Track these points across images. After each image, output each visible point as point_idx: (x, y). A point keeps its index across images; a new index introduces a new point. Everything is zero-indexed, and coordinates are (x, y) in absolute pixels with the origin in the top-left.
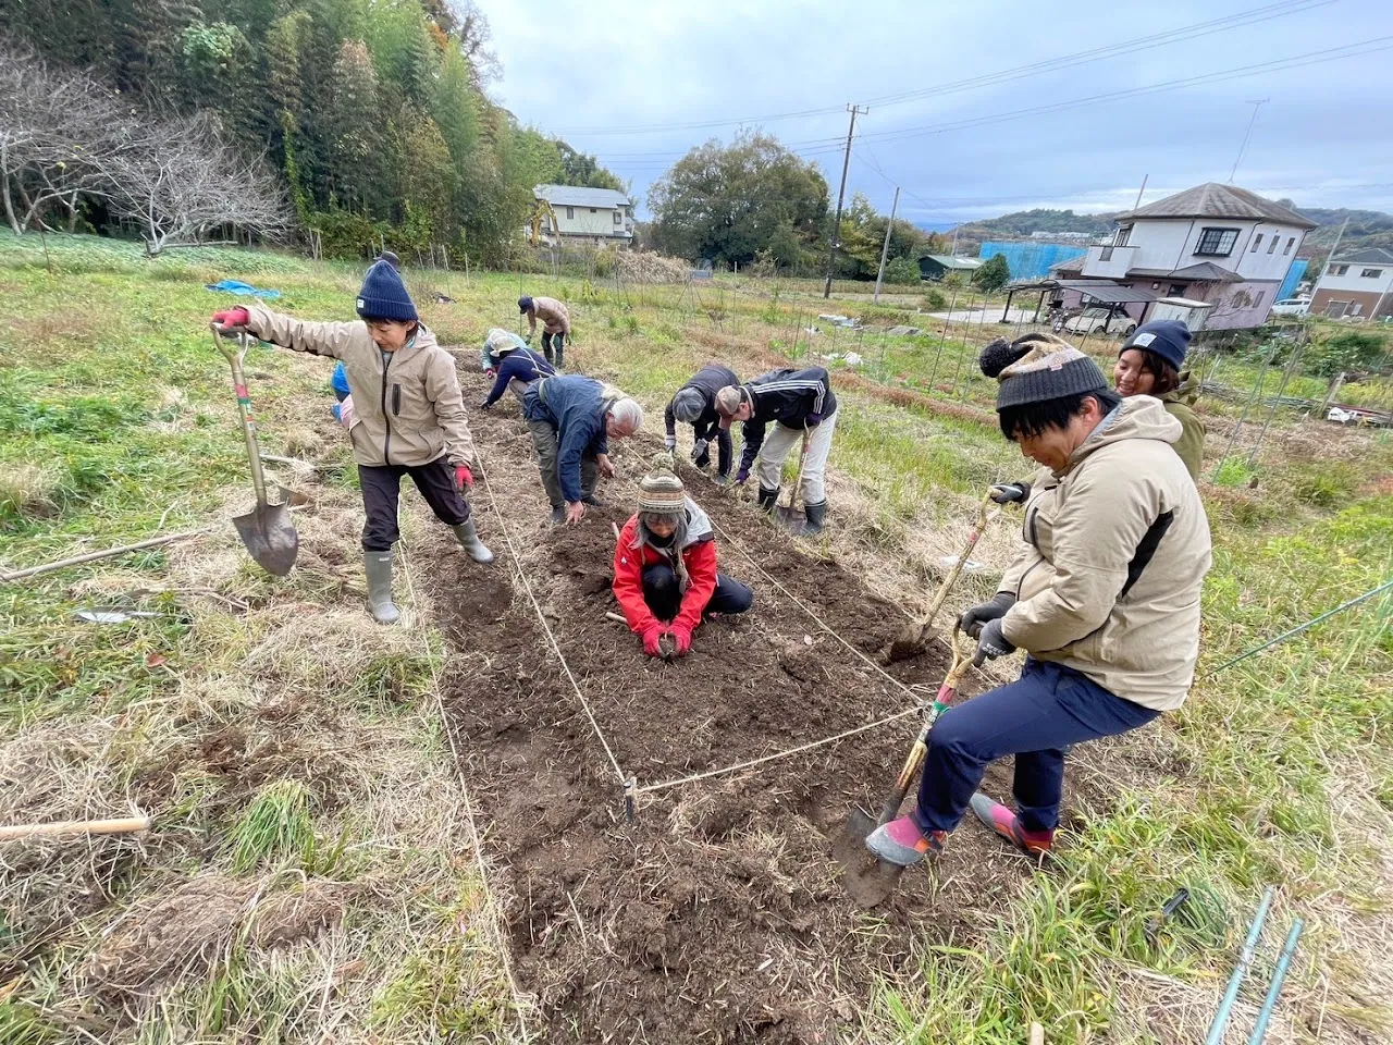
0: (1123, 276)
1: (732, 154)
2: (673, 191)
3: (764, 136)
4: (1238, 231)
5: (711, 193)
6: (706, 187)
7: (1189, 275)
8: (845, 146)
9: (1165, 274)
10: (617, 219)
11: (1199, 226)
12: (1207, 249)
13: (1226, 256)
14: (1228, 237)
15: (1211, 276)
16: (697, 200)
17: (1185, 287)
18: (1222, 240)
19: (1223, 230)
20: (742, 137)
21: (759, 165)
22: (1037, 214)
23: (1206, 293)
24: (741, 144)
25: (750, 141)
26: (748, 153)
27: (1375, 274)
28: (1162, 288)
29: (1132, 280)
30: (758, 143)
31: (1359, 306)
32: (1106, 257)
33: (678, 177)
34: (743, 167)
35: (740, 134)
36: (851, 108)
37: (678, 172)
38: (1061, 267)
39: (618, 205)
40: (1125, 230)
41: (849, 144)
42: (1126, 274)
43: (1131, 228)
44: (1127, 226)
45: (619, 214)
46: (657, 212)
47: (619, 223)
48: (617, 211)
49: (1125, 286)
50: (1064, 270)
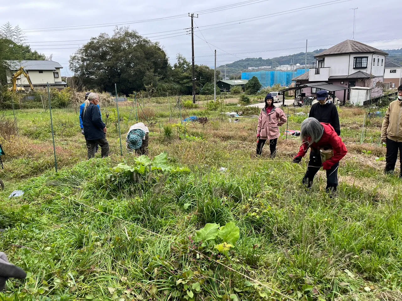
0: (328, 80)
1: (114, 40)
2: (83, 60)
3: (130, 31)
4: (367, 57)
5: (106, 59)
6: (103, 57)
7: (355, 76)
8: (191, 32)
9: (346, 77)
10: (56, 75)
11: (352, 57)
12: (358, 66)
13: (366, 68)
14: (364, 60)
15: (363, 76)
16: (98, 64)
17: (355, 82)
18: (363, 61)
19: (362, 58)
20: (118, 32)
21: (129, 45)
22: (248, 60)
23: (364, 83)
24: (118, 36)
25: (123, 33)
26: (122, 40)
27: (394, 71)
28: (345, 83)
29: (332, 81)
30: (127, 34)
31: (393, 84)
32: (317, 72)
33: (86, 52)
34: (121, 46)
35: (117, 31)
36: (191, 15)
37: (86, 51)
38: (298, 79)
39: (56, 68)
40: (321, 61)
41: (192, 31)
42: (329, 79)
43: (324, 60)
44: (322, 59)
45: (57, 73)
46: (76, 71)
47: (57, 78)
48: (55, 71)
49: (330, 84)
50: (300, 80)
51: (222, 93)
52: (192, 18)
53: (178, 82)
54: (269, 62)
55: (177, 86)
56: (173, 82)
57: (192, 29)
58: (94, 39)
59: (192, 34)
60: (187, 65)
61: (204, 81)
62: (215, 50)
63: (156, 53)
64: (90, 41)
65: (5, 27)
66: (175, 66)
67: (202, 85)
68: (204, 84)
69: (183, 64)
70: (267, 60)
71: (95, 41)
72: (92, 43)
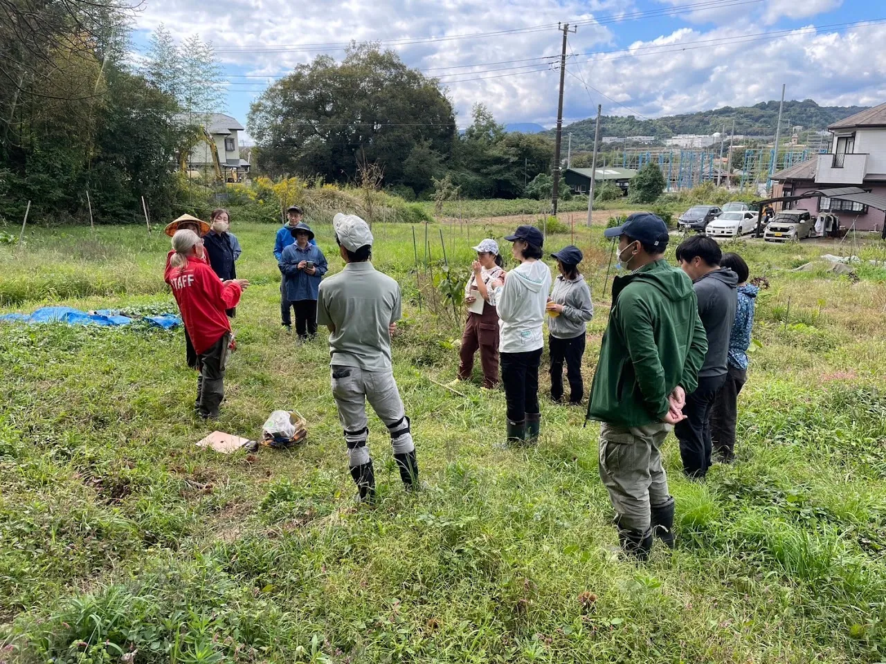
0: (861, 182)
1: (345, 72)
2: (277, 114)
3: (381, 52)
6: (316, 108)
8: (559, 64)
10: (229, 145)
20: (355, 55)
21: (378, 83)
22: (602, 120)
24: (354, 62)
25: (365, 57)
29: (870, 185)
30: (374, 59)
35: (354, 51)
36: (562, 27)
37: (284, 93)
38: (789, 176)
39: (230, 130)
40: (847, 138)
41: (563, 62)
42: (864, 181)
43: (853, 137)
44: (849, 134)
45: (232, 141)
46: (260, 136)
47: (232, 150)
48: (229, 136)
49: (866, 191)
50: (794, 180)
51: (574, 197)
52: (565, 33)
53: (477, 171)
54: (649, 128)
55: (472, 177)
56: (463, 169)
57: (564, 58)
58: (303, 67)
59: (563, 68)
60: (494, 132)
61: (533, 167)
62: (600, 106)
63: (433, 103)
64: (293, 72)
65: (188, 44)
66: (470, 132)
67: (529, 177)
68: (533, 175)
69: (487, 128)
70: (646, 122)
71: (306, 72)
72: (298, 77)
